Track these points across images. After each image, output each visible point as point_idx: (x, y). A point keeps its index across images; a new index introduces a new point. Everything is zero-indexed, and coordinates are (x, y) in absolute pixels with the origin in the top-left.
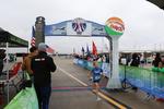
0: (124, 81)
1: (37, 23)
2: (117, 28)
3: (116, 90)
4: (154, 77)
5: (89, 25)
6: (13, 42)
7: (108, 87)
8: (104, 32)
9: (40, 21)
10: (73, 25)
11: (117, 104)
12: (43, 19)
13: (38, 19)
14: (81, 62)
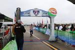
0: (57, 37)
1: (17, 10)
2: (53, 13)
3: (53, 41)
4: (70, 35)
5: (41, 12)
6: (6, 19)
7: (49, 40)
8: (48, 14)
9: (18, 10)
10: (34, 11)
11: (53, 48)
12: (20, 9)
13: (17, 9)
14: (37, 28)
